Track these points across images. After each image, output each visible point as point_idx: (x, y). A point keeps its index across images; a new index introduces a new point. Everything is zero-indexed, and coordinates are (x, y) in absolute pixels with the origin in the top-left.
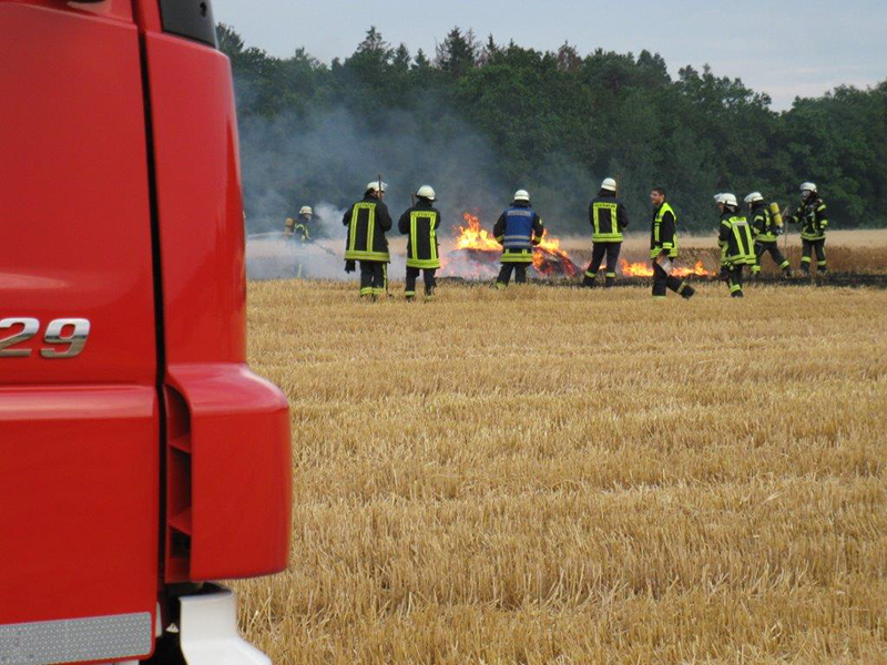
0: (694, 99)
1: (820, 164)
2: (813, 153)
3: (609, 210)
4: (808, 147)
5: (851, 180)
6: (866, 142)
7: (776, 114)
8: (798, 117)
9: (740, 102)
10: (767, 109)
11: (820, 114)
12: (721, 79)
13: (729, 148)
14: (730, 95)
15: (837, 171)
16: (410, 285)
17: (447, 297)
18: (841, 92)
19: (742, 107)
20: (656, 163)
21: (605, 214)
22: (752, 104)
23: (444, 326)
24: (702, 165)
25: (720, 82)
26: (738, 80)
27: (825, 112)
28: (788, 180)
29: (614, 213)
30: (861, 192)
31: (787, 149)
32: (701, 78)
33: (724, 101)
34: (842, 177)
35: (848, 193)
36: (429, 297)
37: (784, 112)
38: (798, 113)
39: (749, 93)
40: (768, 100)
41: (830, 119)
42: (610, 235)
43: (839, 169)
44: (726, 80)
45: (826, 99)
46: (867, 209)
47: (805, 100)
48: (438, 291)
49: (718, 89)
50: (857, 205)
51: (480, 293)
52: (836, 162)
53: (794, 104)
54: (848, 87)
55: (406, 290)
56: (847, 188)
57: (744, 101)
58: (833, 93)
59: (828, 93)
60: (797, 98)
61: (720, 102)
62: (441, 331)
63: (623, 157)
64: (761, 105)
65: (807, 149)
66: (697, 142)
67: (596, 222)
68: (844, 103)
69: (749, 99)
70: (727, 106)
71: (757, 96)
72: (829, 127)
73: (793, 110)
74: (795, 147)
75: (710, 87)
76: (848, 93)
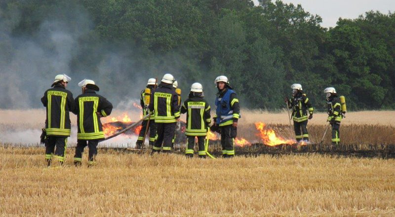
0: (269, 18)
1: (355, 64)
2: (351, 57)
3: (166, 99)
4: (347, 53)
5: (376, 75)
6: (387, 50)
7: (325, 29)
8: (340, 32)
9: (301, 21)
10: (319, 25)
11: (355, 30)
12: (289, 5)
13: (293, 52)
14: (294, 16)
15: (367, 69)
16: (78, 154)
17: (106, 164)
18: (370, 15)
19: (303, 25)
20: (243, 61)
21: (162, 102)
22: (309, 23)
23: (104, 191)
24: (274, 63)
25: (288, 7)
26: (299, 6)
27: (359, 29)
28: (333, 75)
29: (169, 101)
30: (383, 84)
31: (333, 54)
32: (275, 4)
33: (290, 20)
34: (370, 73)
35: (374, 85)
36: (91, 163)
37: (330, 28)
38: (340, 29)
39: (307, 14)
40: (320, 20)
41: (362, 33)
42: (165, 117)
43: (368, 68)
44: (292, 6)
45: (360, 20)
46: (387, 96)
47: (345, 20)
48: (99, 157)
49: (286, 12)
50: (381, 93)
51: (131, 160)
52: (366, 63)
53: (338, 23)
54: (375, 12)
55: (75, 156)
56: (373, 81)
57: (304, 20)
58: (365, 16)
59: (362, 16)
60: (340, 19)
61: (287, 20)
62: (102, 195)
63: (221, 57)
64: (315, 24)
65: (346, 54)
66: (271, 47)
67: (156, 107)
68: (372, 23)
69: (307, 19)
70: (292, 23)
71: (313, 17)
72: (361, 39)
73: (337, 27)
74: (338, 52)
75: (280, 10)
76: (375, 16)
